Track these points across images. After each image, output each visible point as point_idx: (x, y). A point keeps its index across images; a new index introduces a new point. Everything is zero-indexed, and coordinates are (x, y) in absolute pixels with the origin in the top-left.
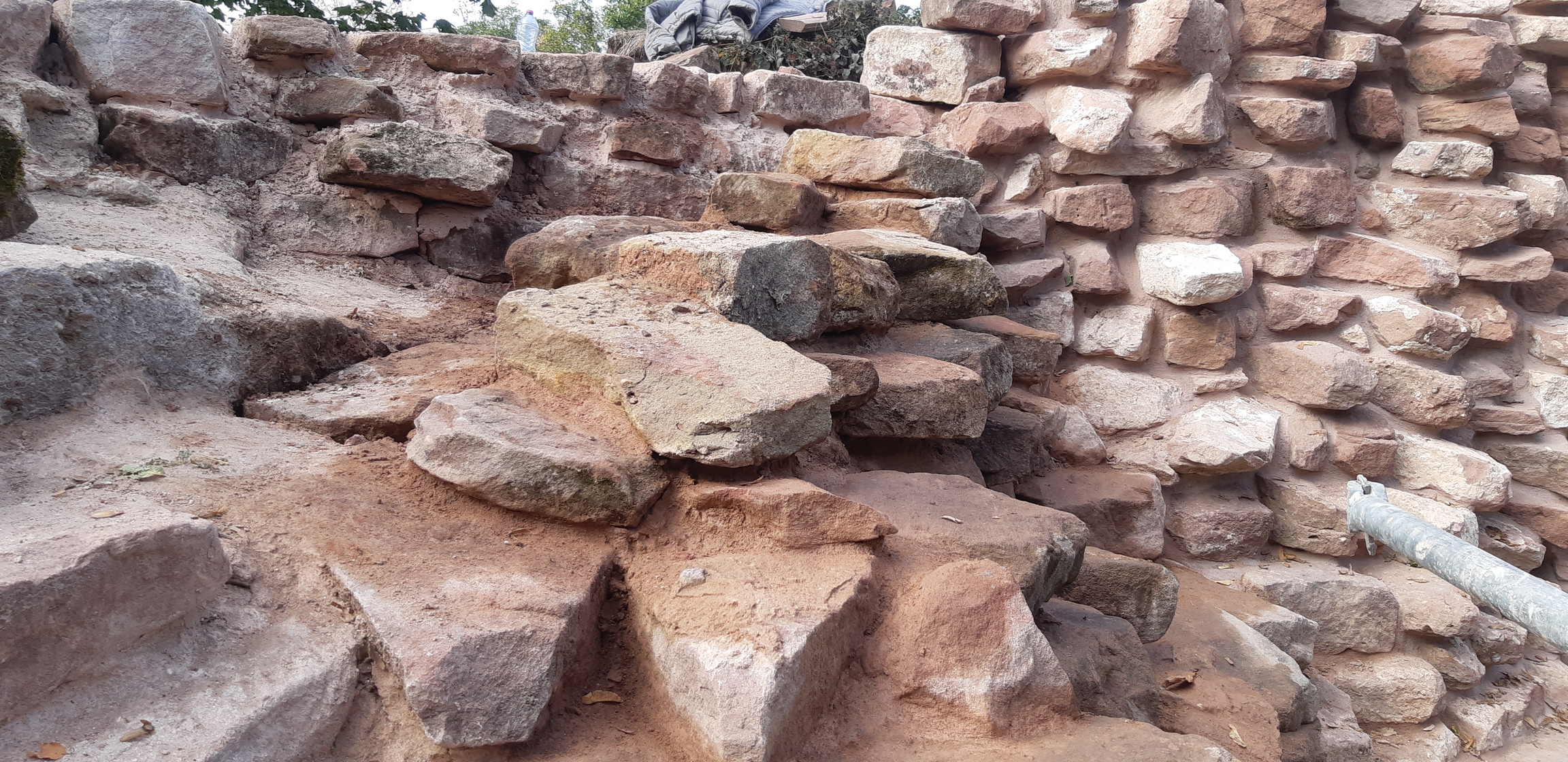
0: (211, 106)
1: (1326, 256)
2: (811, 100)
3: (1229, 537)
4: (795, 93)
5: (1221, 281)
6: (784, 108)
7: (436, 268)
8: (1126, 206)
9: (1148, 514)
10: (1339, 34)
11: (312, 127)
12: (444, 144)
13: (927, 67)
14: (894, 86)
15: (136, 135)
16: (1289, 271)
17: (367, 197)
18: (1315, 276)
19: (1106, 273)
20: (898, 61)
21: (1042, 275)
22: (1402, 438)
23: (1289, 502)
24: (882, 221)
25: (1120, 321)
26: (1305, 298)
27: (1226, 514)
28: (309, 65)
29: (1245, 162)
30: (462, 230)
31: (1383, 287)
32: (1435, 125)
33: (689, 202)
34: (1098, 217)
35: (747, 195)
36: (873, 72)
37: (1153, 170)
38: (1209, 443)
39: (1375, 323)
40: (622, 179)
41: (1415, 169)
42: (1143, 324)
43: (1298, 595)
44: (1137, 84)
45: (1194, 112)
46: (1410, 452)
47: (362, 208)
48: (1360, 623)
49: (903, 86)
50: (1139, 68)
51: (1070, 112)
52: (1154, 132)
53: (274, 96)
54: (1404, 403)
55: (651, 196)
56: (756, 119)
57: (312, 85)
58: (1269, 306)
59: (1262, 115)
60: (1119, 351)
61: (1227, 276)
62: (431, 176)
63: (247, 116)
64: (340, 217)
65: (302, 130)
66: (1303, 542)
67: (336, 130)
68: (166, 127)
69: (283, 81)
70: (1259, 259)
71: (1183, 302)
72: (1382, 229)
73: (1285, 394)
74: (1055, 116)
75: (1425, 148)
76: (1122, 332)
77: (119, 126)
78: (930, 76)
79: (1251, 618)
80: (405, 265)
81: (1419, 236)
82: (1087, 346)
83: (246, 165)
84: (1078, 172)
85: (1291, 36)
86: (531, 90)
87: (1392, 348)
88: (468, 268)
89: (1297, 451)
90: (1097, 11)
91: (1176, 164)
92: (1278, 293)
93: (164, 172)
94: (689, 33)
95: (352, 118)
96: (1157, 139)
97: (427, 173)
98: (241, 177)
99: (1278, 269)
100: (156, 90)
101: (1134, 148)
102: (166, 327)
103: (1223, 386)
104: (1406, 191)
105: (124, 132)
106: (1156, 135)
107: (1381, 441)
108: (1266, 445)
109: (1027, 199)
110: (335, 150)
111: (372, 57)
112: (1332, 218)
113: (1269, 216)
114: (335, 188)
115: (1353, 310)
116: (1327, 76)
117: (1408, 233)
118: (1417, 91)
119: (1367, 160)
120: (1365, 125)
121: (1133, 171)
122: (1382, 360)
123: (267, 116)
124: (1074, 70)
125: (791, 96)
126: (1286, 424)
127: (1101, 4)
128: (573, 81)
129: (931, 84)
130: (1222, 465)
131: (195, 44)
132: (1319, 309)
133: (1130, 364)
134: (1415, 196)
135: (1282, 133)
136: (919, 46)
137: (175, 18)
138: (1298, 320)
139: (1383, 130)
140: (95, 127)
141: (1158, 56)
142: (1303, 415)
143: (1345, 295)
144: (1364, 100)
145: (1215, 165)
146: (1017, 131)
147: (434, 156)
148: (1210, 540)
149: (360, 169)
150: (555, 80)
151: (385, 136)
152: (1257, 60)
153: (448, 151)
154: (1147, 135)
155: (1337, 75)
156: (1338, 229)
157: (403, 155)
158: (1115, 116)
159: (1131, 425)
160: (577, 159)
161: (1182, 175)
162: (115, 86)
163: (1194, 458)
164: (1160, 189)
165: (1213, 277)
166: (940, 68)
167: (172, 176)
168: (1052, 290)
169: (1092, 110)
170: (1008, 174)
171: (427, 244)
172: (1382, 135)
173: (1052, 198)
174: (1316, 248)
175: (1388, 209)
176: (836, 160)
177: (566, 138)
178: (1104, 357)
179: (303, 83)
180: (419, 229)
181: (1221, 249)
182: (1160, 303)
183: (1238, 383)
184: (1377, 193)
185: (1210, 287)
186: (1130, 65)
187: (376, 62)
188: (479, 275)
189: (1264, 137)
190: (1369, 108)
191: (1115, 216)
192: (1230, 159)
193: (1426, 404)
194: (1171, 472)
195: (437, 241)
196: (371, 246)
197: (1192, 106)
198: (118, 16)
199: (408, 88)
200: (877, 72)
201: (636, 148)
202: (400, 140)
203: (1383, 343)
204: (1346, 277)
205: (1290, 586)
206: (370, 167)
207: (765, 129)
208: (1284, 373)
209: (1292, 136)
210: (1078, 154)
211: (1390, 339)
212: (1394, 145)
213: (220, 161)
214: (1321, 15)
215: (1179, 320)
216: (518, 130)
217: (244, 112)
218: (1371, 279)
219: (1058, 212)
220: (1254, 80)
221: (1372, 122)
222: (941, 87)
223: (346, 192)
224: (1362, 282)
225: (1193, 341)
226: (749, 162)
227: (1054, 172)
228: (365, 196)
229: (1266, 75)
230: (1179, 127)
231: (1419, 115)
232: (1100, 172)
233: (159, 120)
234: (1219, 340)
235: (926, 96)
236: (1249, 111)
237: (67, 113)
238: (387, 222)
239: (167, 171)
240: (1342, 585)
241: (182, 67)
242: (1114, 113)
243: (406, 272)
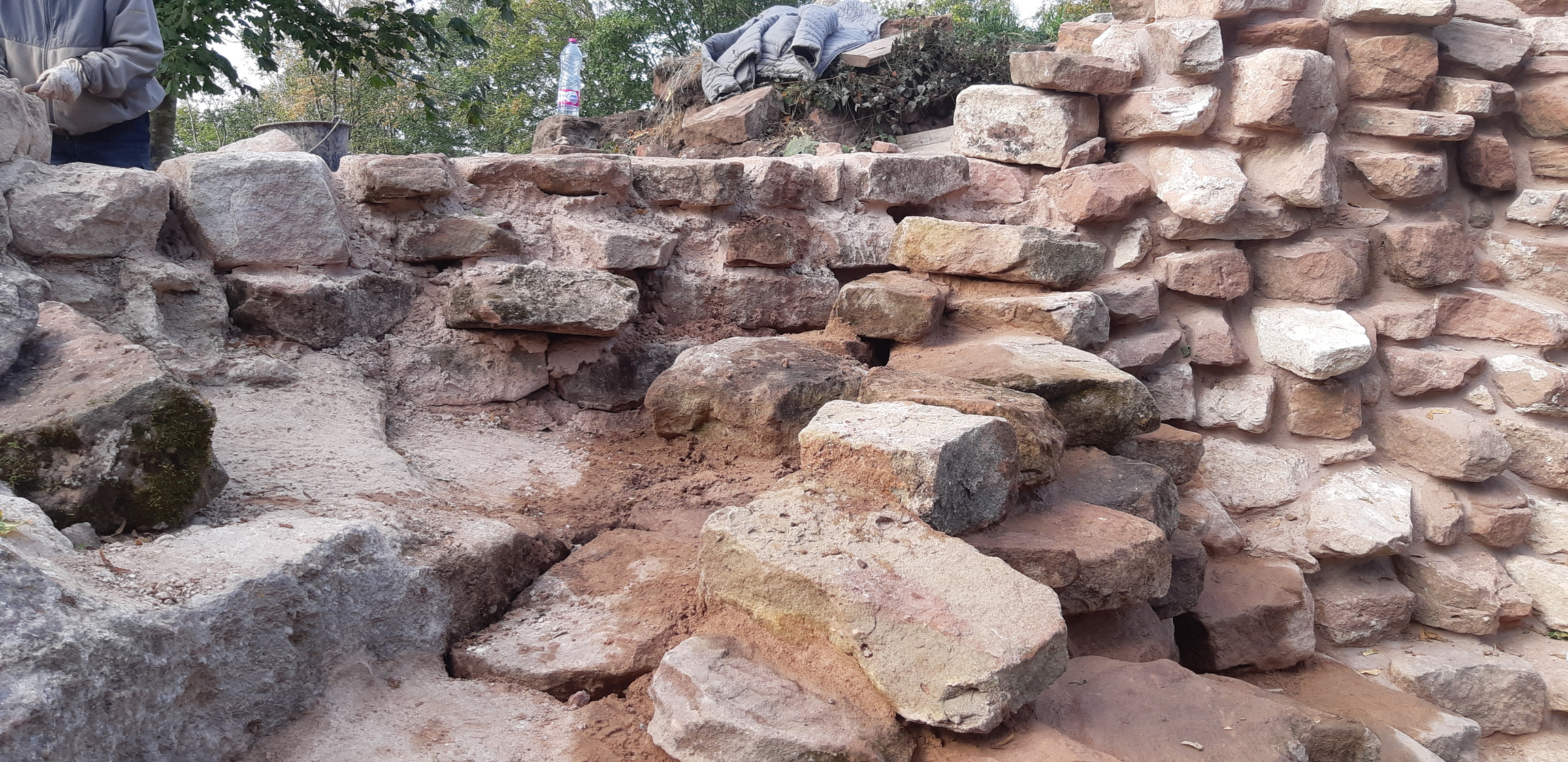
0: (339, 264)
1: (1446, 313)
2: (914, 179)
3: (1373, 623)
4: (897, 175)
5: (1350, 355)
6: (888, 191)
7: (566, 403)
8: (1242, 273)
9: (1299, 614)
10: (1451, 82)
11: (433, 269)
12: (572, 283)
13: (1024, 130)
14: (988, 149)
15: (269, 309)
16: (1412, 334)
17: (497, 341)
18: (1437, 336)
19: (1227, 346)
20: (992, 123)
21: (1162, 351)
22: (1533, 503)
23: (1429, 582)
24: (1009, 322)
25: (1242, 393)
26: (1430, 362)
27: (1369, 600)
28: (427, 206)
29: (1361, 221)
30: (590, 364)
31: (1506, 344)
32: (1548, 172)
33: (804, 303)
34: (1214, 286)
35: (874, 308)
36: (965, 134)
37: (1267, 234)
38: (1352, 531)
39: (1501, 383)
40: (738, 288)
41: (1532, 219)
42: (1266, 397)
43: (1448, 683)
44: (1245, 142)
45: (1312, 177)
46: (1542, 516)
47: (492, 352)
48: (1509, 706)
49: (998, 149)
50: (1247, 127)
51: (1181, 179)
52: (1267, 195)
53: (393, 240)
54: (1535, 467)
55: (766, 302)
56: (860, 205)
57: (432, 227)
58: (1394, 371)
59: (1378, 173)
60: (1242, 425)
61: (1355, 350)
62: (565, 321)
63: (370, 267)
64: (471, 363)
65: (422, 271)
66: (1446, 622)
67: (458, 271)
68: (298, 298)
69: (401, 225)
70: (1381, 323)
71: (1311, 377)
72: (1500, 281)
73: (1416, 465)
74: (1163, 180)
75: (1541, 197)
76: (1245, 405)
77: (250, 300)
78: (1027, 139)
79: (1423, 735)
80: (537, 405)
81: (1537, 287)
82: (1209, 419)
83: (375, 319)
84: (1189, 238)
85: (1401, 87)
86: (641, 202)
87: (1519, 409)
88: (597, 400)
89: (1434, 528)
90: (1203, 70)
91: (1291, 228)
92: (1403, 358)
93: (297, 341)
94: (750, 72)
95: (474, 259)
96: (1270, 201)
97: (560, 318)
98: (371, 333)
99: (1401, 332)
100: (282, 256)
101: (1247, 213)
102: (380, 597)
103: (1351, 457)
104: (1524, 243)
105: (257, 305)
106: (1269, 198)
107: (1517, 511)
108: (1405, 528)
109: (1137, 267)
110: (464, 295)
111: (484, 186)
112: (1453, 275)
113: (1385, 273)
114: (464, 335)
115: (1479, 371)
116: (1445, 132)
117: (1526, 284)
118: (1529, 136)
119: (1481, 209)
120: (1479, 174)
121: (1247, 235)
122: (1509, 422)
123: (389, 264)
124: (1181, 132)
125: (894, 179)
126: (1418, 497)
127: (1207, 63)
128: (684, 191)
129: (1028, 147)
130: (1367, 556)
131: (317, 204)
132: (1444, 373)
133: (1252, 436)
134: (1534, 249)
135: (1398, 190)
136: (1014, 109)
137: (295, 178)
138: (1424, 385)
139: (1497, 180)
140: (225, 303)
141: (1272, 119)
142: (1435, 486)
143: (1470, 355)
144: (1478, 149)
145: (1330, 224)
146: (1126, 199)
147: (564, 298)
148: (1354, 628)
149: (495, 321)
150: (666, 191)
151: (514, 281)
152: (1366, 111)
153: (577, 291)
154: (1259, 197)
155: (1455, 131)
156: (1457, 286)
157: (535, 302)
158: (1232, 186)
159: (1261, 504)
160: (693, 272)
161: (1297, 237)
162: (241, 257)
163: (1338, 547)
164: (1274, 252)
165: (1342, 351)
166: (1038, 131)
167: (306, 344)
168: (1170, 363)
169: (1206, 180)
170: (1115, 242)
171: (556, 380)
172: (1497, 184)
173: (1164, 265)
174: (1436, 306)
175: (1505, 260)
176: (950, 251)
177: (679, 249)
178: (1227, 429)
179: (422, 226)
180: (549, 368)
181: (1341, 316)
182: (1280, 372)
183: (1365, 453)
184: (1492, 243)
185: (1338, 362)
186: (1237, 123)
187: (489, 190)
188: (609, 406)
189: (1379, 194)
190: (1483, 159)
191: (1231, 285)
192: (1345, 218)
193: (1557, 468)
194: (1313, 561)
195: (567, 377)
196: (504, 391)
197: (1310, 171)
198: (237, 183)
199: (523, 215)
200: (970, 134)
201: (751, 256)
202: (529, 284)
203: (1511, 404)
204: (1467, 335)
205: (1439, 674)
206: (504, 319)
207: (869, 214)
208: (1414, 443)
209: (1409, 193)
210: (1189, 223)
211: (1517, 400)
212: (1508, 192)
213: (350, 321)
214: (1433, 65)
215: (1303, 390)
216: (637, 252)
217: (367, 264)
218: (1493, 336)
219: (1172, 280)
220: (1363, 132)
221: (1487, 172)
222: (1039, 150)
223: (476, 338)
224: (1484, 339)
225: (1318, 412)
226: (858, 253)
227: (1164, 238)
228: (493, 340)
229: (1377, 127)
230: (1296, 193)
231: (1531, 160)
232: (1212, 237)
233: (290, 292)
234: (1344, 412)
235: (1023, 158)
236: (1364, 169)
237: (197, 293)
238: (518, 364)
239: (300, 340)
240: (1490, 669)
241: (306, 229)
242: (1230, 182)
243: (538, 413)
